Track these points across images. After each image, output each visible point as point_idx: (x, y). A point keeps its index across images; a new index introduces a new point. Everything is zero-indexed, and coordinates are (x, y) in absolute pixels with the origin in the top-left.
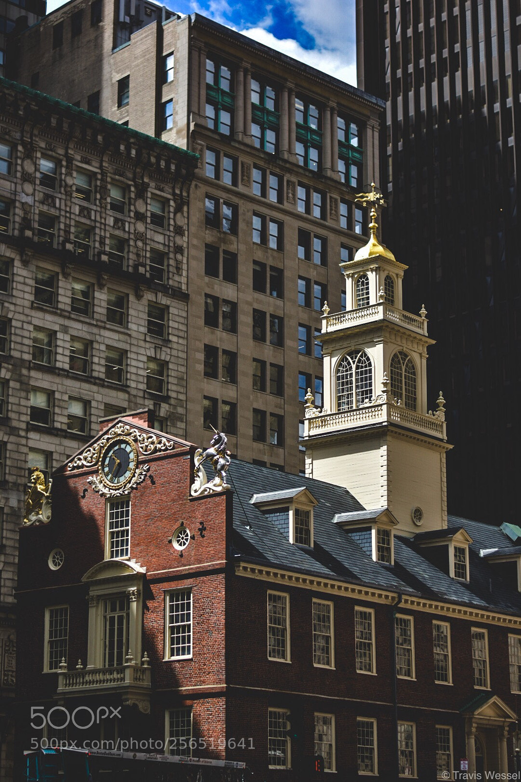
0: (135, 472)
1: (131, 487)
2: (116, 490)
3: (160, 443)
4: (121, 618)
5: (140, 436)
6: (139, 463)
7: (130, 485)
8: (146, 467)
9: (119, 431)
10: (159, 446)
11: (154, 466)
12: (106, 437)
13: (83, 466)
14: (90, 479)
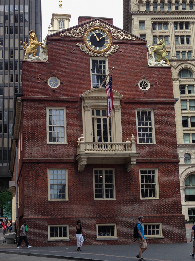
0: (111, 47)
1: (109, 54)
2: (98, 53)
3: (127, 36)
4: (105, 120)
5: (112, 30)
6: (114, 43)
7: (108, 53)
8: (118, 46)
9: (98, 24)
10: (126, 38)
11: (123, 46)
12: (88, 25)
13: (72, 37)
14: (78, 44)
